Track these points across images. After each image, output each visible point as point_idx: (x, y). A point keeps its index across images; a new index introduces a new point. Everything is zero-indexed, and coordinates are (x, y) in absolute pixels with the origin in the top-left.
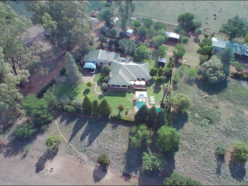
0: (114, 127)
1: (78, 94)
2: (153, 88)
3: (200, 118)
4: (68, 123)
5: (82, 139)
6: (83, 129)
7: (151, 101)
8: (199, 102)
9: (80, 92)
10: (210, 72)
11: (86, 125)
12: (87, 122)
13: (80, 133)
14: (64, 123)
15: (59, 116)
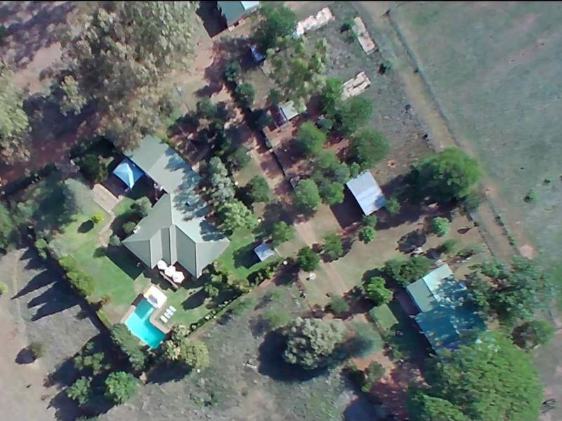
0: (81, 316)
1: (71, 221)
2: (191, 293)
3: (203, 388)
4: (29, 267)
5: (32, 304)
6: (43, 290)
7: (165, 314)
8: (232, 368)
9: (76, 221)
10: (298, 346)
11: (50, 286)
12: (53, 284)
13: (37, 293)
14: (26, 262)
15: (24, 247)
